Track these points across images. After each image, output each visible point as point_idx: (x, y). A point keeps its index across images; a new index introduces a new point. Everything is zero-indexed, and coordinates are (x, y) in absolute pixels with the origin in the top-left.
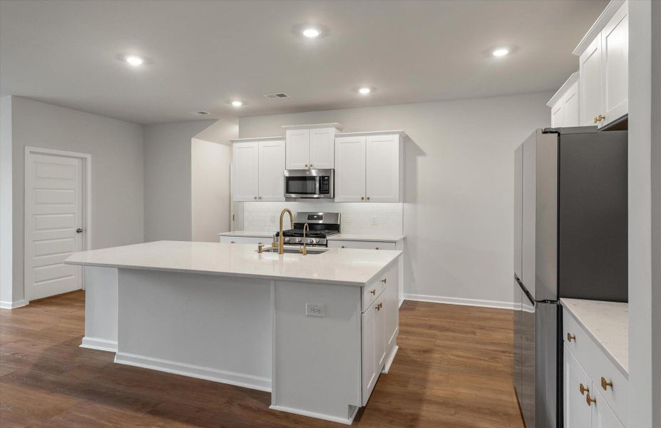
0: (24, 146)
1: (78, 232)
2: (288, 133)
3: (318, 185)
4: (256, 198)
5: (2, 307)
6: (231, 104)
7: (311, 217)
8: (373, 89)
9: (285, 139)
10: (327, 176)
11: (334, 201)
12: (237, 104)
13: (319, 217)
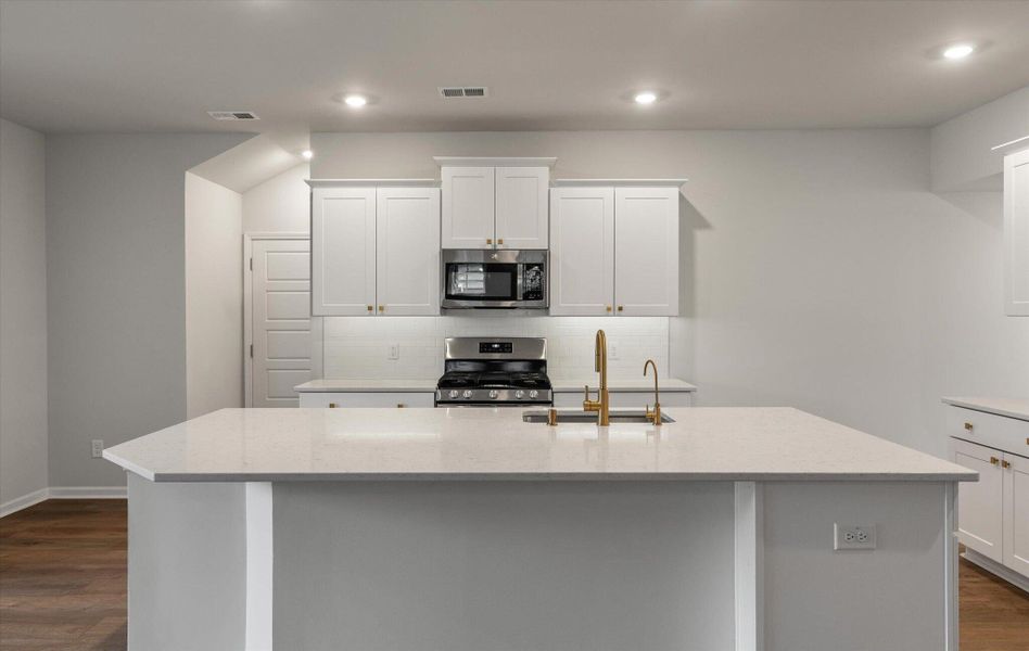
2: (446, 171)
3: (519, 282)
4: (370, 308)
7: (486, 346)
8: (663, 94)
9: (438, 184)
10: (538, 264)
11: (548, 315)
12: (356, 102)
13: (506, 346)
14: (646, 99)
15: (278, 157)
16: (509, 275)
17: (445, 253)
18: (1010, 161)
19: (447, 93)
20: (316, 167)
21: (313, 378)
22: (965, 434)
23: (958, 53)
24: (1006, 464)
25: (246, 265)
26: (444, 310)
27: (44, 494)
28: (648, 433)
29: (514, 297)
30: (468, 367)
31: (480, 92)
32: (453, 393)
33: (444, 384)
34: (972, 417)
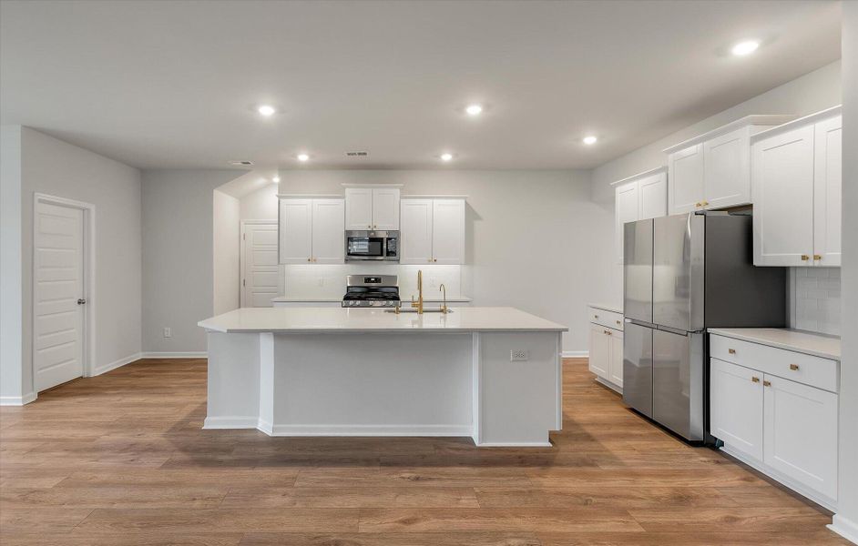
0: (33, 193)
1: (79, 303)
2: (348, 191)
3: (385, 247)
4: (309, 260)
5: (2, 404)
6: (296, 157)
7: (368, 280)
8: (456, 155)
9: (344, 197)
10: (393, 238)
11: (399, 263)
12: (303, 158)
13: (378, 280)
14: (447, 157)
15: (261, 181)
16: (379, 243)
17: (348, 232)
18: (618, 190)
19: (349, 154)
20: (281, 188)
21: (278, 296)
22: (595, 320)
23: (590, 140)
24: (610, 334)
25: (242, 237)
26: (346, 261)
27: (140, 356)
28: (441, 317)
29: (382, 255)
30: (359, 290)
31: (365, 154)
32: (351, 302)
33: (347, 298)
34: (598, 312)
